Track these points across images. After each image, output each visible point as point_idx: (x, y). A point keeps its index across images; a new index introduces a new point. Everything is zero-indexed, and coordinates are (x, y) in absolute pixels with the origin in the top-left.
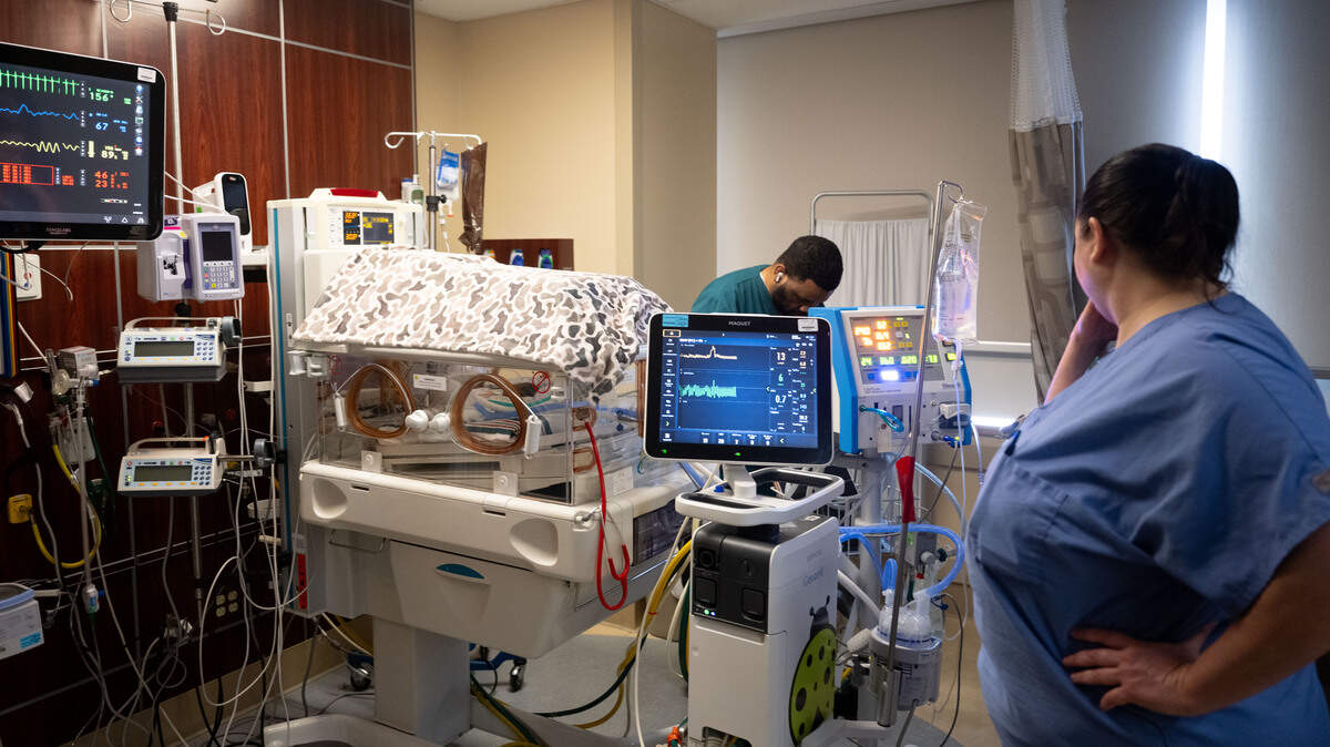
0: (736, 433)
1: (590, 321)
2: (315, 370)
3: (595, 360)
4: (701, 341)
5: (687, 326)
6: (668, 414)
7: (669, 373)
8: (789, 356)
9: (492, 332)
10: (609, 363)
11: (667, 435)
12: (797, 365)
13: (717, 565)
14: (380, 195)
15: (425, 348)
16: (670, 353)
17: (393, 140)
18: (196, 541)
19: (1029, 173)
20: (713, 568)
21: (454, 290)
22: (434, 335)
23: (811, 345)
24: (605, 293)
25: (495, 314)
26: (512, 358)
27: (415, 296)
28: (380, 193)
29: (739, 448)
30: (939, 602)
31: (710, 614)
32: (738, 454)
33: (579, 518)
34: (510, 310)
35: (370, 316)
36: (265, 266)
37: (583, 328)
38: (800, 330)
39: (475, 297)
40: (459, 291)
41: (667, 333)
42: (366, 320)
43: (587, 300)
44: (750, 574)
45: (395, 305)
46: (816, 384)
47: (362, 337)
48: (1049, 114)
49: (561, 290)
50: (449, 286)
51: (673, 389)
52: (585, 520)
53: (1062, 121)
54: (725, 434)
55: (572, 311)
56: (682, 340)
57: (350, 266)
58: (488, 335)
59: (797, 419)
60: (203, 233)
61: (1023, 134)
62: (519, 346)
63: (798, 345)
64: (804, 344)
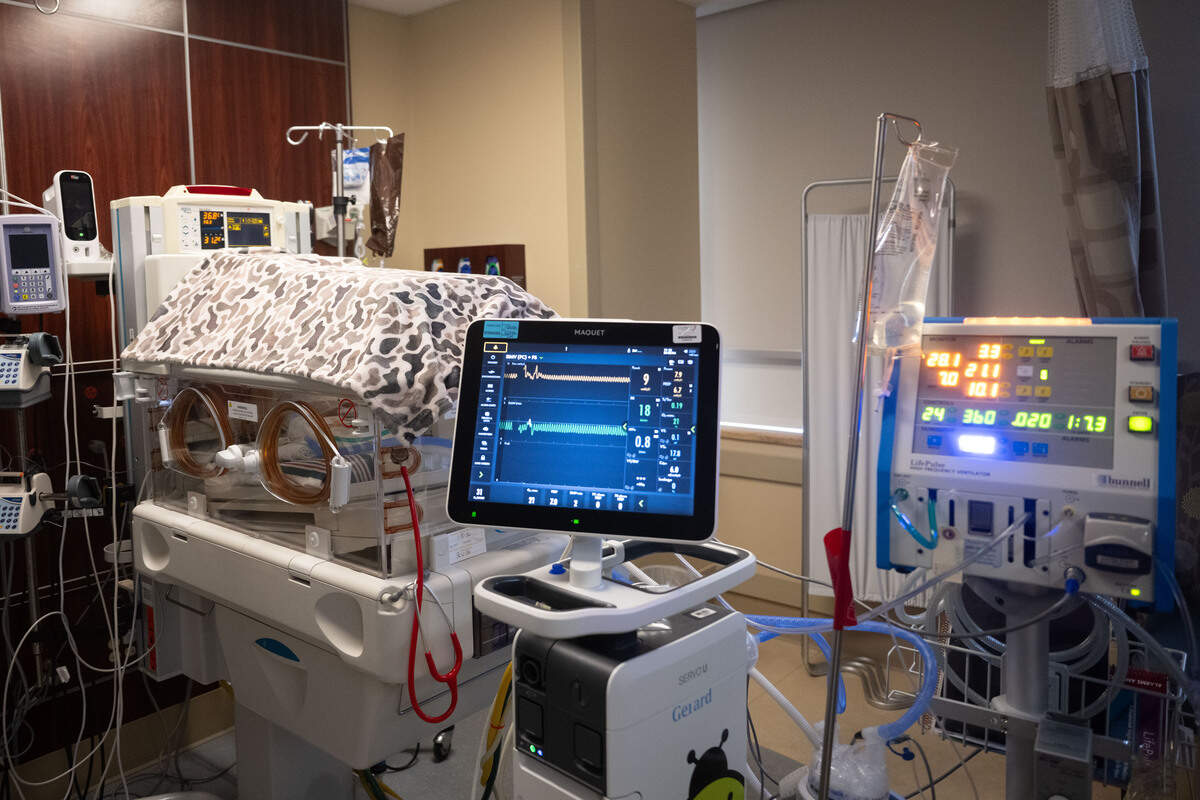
0: (575, 491)
1: (416, 333)
2: (143, 395)
3: (410, 383)
4: (535, 357)
5: (516, 337)
6: (482, 461)
7: (488, 403)
8: (656, 379)
9: (303, 348)
10: (430, 387)
11: (480, 491)
12: (668, 392)
13: (543, 684)
14: (254, 192)
15: (235, 368)
16: (491, 375)
17: (296, 135)
18: (33, 591)
19: (1074, 139)
20: (538, 686)
21: (283, 297)
22: (249, 354)
23: (690, 362)
24: (453, 296)
25: (312, 326)
26: (314, 381)
27: (245, 305)
28: (254, 190)
29: (577, 513)
30: (899, 748)
31: (536, 753)
32: (576, 522)
33: (386, 596)
34: (329, 320)
35: (197, 330)
36: (108, 275)
37: (404, 339)
38: (676, 340)
39: (301, 305)
40: (287, 297)
41: (490, 347)
42: (192, 335)
43: (420, 306)
44: (583, 704)
45: (224, 318)
46: (695, 419)
47: (182, 356)
48: (1100, 60)
49: (386, 294)
50: (279, 293)
51: (490, 425)
52: (394, 600)
53: (1118, 69)
54: (560, 492)
55: (393, 320)
56: (508, 357)
57: (196, 273)
58: (300, 351)
59: (665, 472)
60: (11, 237)
61: (1064, 90)
62: (325, 366)
63: (671, 362)
64: (681, 362)
